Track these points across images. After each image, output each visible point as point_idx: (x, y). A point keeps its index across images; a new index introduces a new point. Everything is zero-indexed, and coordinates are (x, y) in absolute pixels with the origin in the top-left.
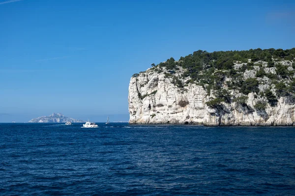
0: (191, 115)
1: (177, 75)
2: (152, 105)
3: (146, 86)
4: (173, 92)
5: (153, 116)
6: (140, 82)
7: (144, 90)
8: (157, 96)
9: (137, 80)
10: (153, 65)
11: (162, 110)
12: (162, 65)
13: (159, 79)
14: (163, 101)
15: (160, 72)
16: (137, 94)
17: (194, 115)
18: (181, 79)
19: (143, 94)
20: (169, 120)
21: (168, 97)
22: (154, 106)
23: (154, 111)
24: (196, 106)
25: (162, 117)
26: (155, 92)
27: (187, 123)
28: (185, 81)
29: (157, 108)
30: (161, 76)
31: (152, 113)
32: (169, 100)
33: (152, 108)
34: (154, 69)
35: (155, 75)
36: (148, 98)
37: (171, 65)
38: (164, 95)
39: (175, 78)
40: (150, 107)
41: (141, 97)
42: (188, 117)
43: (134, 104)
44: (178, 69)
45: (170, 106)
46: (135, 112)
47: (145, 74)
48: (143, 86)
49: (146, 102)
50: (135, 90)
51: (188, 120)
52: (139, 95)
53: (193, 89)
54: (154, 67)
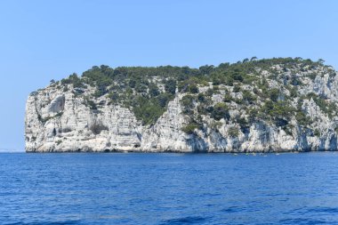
0: (112, 142)
1: (86, 94)
2: (57, 130)
3: (47, 108)
4: (83, 115)
5: (59, 142)
6: (39, 101)
7: (45, 112)
8: (63, 120)
9: (36, 99)
10: (52, 81)
11: (69, 136)
12: (65, 82)
13: (66, 98)
14: (71, 124)
15: (66, 90)
16: (36, 116)
17: (117, 142)
18: (93, 100)
19: (43, 116)
20: (80, 147)
21: (78, 120)
22: (60, 132)
23: (60, 136)
24: (121, 131)
25: (71, 143)
26: (60, 115)
27: (107, 151)
28: (98, 102)
29: (63, 134)
30: (69, 95)
31: (57, 139)
32: (79, 124)
33: (58, 134)
34: (54, 86)
35: (59, 94)
36: (52, 120)
37: (73, 80)
38: (73, 118)
39: (86, 98)
40: (54, 131)
41: (43, 121)
42: (109, 144)
43: (32, 127)
44: (86, 87)
45: (81, 132)
46: (34, 138)
47: (46, 91)
48: (44, 106)
49: (50, 126)
50: (34, 111)
51: (110, 148)
52: (40, 118)
53: (117, 112)
54: (54, 84)
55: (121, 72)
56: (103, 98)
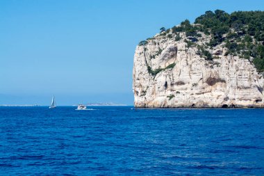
0: (231, 96)
1: (200, 43)
2: (169, 83)
3: (158, 58)
4: (198, 67)
5: (171, 97)
6: (149, 51)
7: (156, 63)
8: (175, 71)
9: (145, 49)
10: (163, 29)
11: (182, 89)
12: (176, 30)
13: (179, 49)
14: (184, 77)
15: (178, 39)
16: (146, 68)
17: (237, 97)
18: (208, 50)
19: (154, 68)
20: (195, 102)
21: (191, 72)
22: (172, 85)
23: (172, 90)
24: (240, 84)
25: (184, 98)
26: (172, 66)
27: (225, 106)
28: (214, 52)
29: (176, 87)
30: (181, 45)
31: (169, 93)
32: (193, 76)
33: (169, 86)
34: (165, 34)
35: (170, 43)
36: (163, 73)
37: (186, 27)
38: (186, 69)
39: (199, 47)
40: (166, 85)
41: (153, 73)
42: (226, 99)
43: (142, 81)
44: (200, 36)
45: (195, 85)
46: (144, 92)
47: (156, 41)
48: (154, 57)
49: (161, 78)
50: (144, 63)
51: (228, 103)
52: (149, 69)
53: (235, 63)
54: (164, 32)
55: (238, 18)
56: (219, 47)
